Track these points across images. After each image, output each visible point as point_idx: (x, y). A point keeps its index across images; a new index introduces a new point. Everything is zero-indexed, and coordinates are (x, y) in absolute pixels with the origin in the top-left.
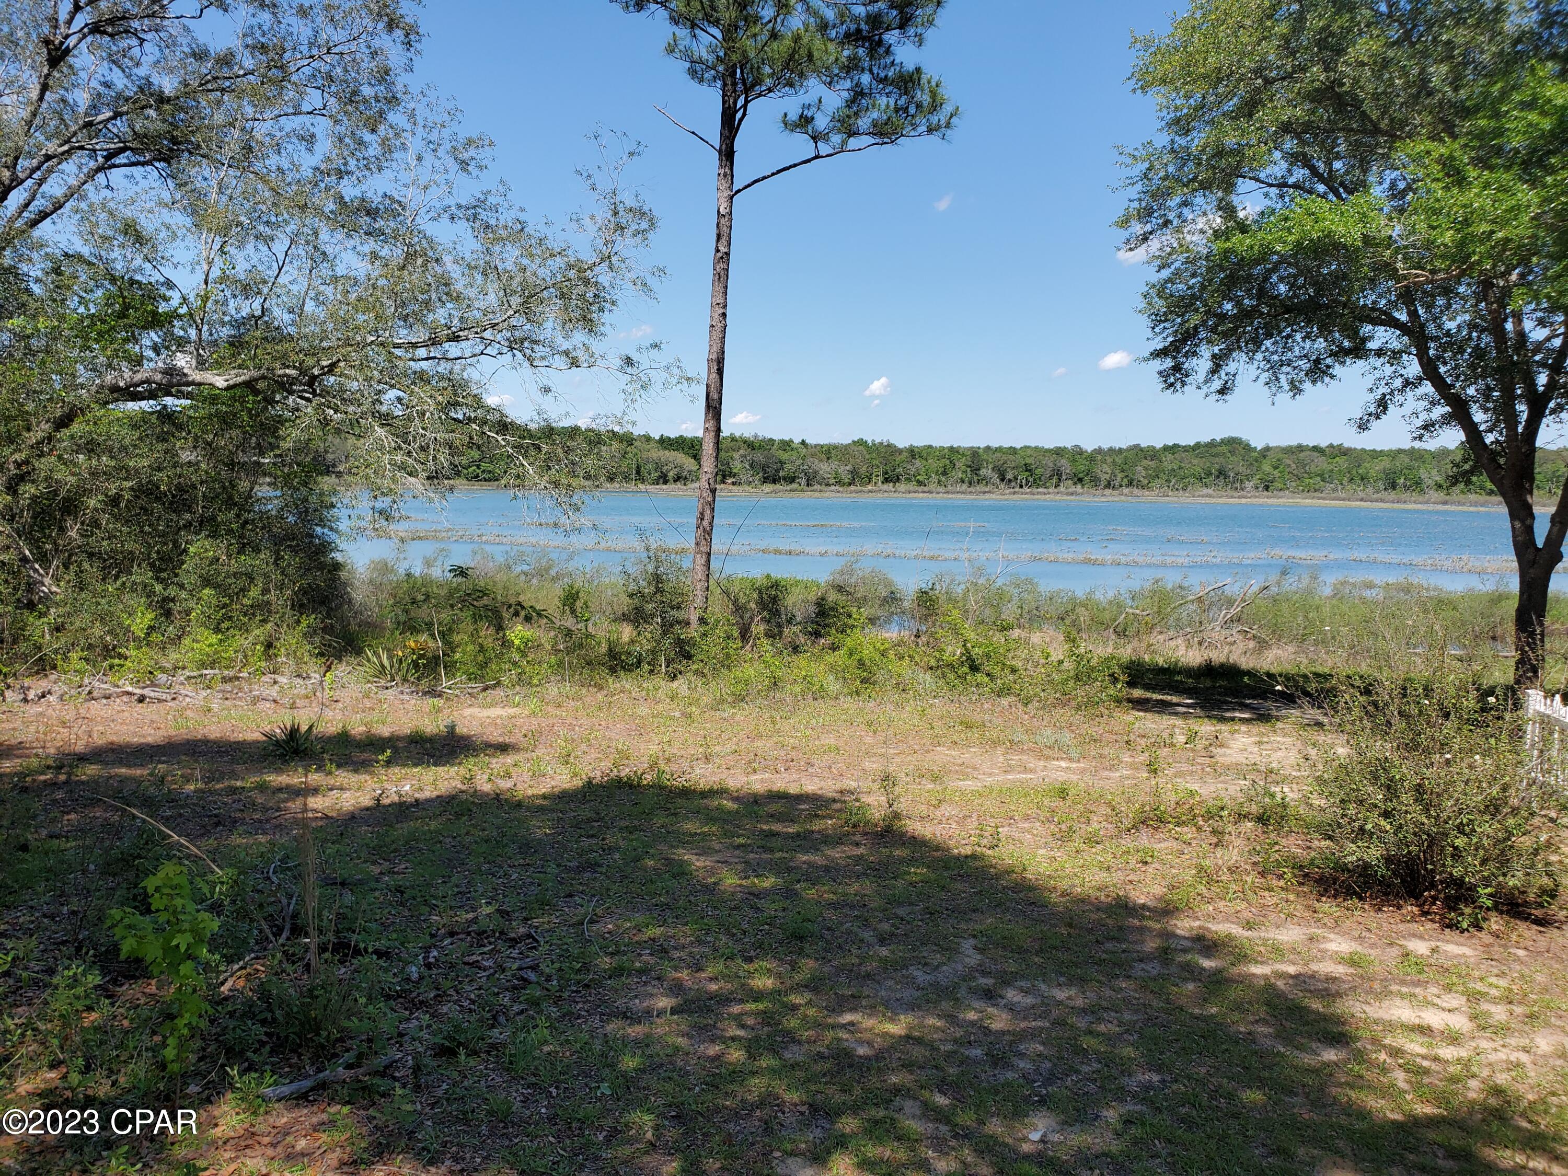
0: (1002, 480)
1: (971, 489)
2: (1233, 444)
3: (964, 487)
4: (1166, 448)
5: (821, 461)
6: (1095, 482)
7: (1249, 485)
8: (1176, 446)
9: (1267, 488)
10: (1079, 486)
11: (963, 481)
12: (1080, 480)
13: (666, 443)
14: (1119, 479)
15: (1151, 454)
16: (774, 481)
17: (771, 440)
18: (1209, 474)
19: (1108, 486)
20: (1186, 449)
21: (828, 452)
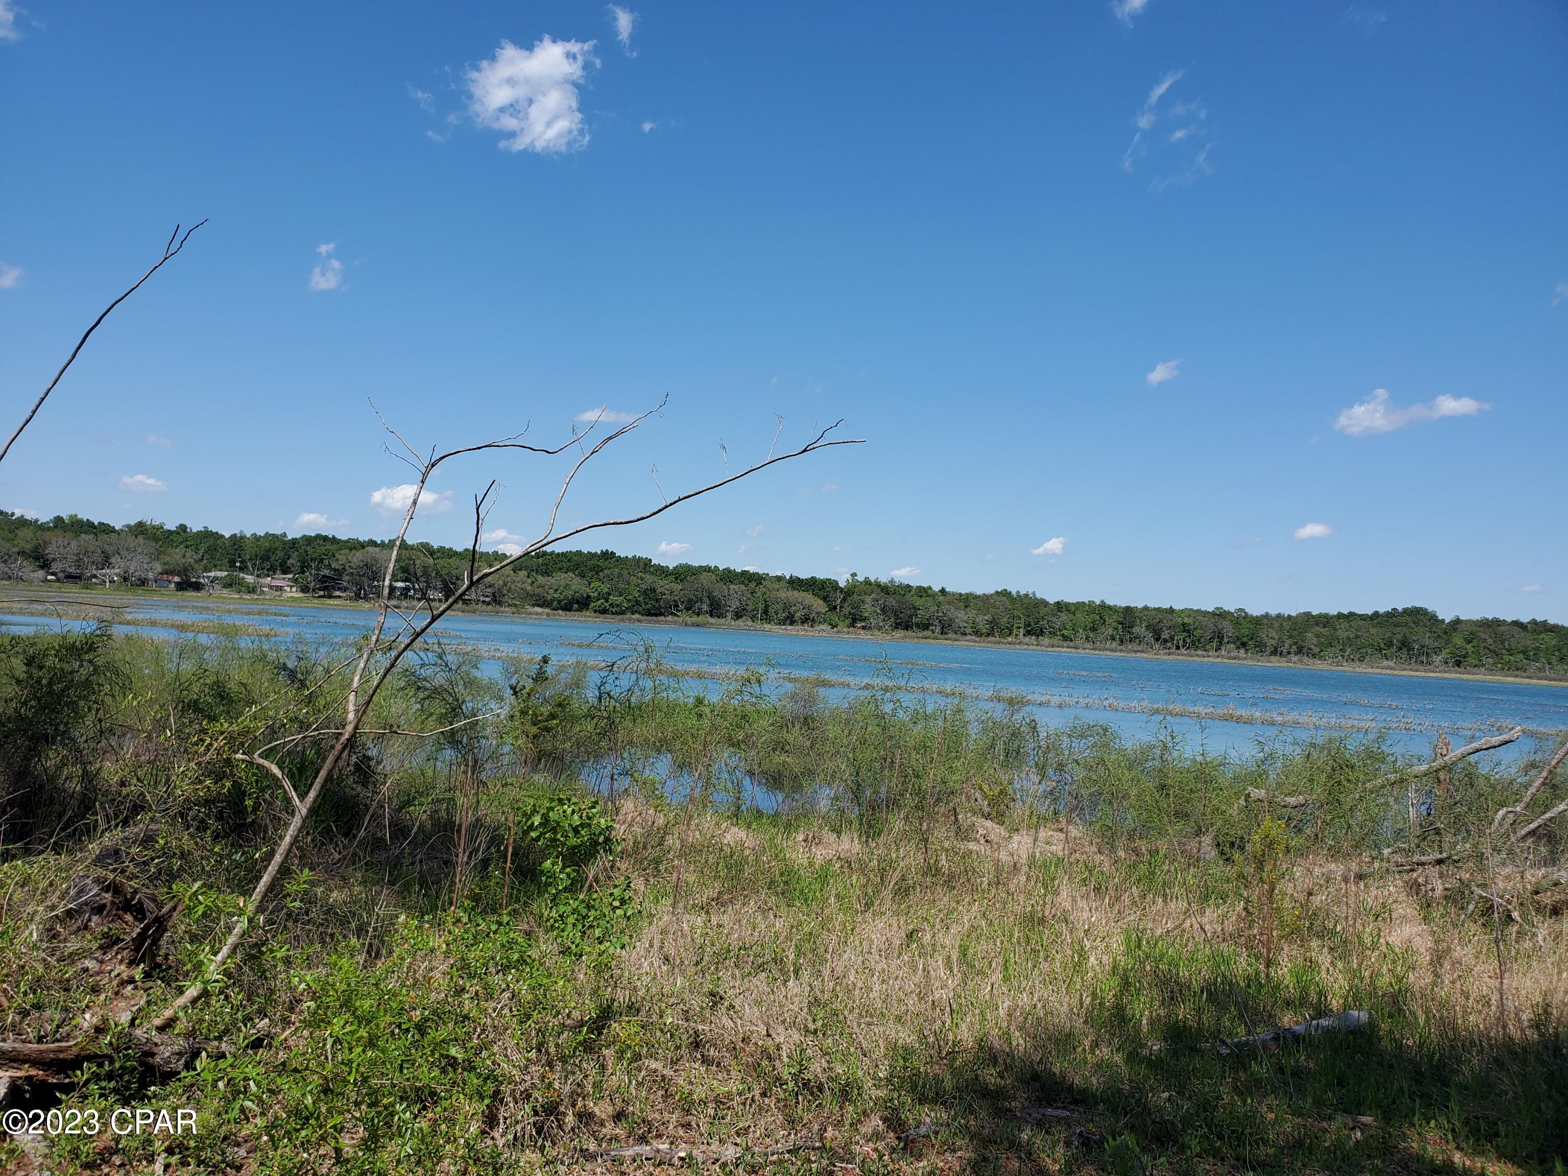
0: (1157, 640)
1: (1122, 647)
2: (1417, 615)
3: (1115, 645)
4: (1340, 616)
5: (957, 608)
6: (1260, 647)
7: (1438, 659)
8: (1352, 614)
9: (1458, 663)
10: (1242, 651)
11: (1113, 638)
12: (1244, 645)
13: (796, 583)
14: (1287, 646)
15: (1324, 620)
16: (907, 628)
17: (908, 586)
18: (1389, 644)
19: (1274, 652)
20: (1363, 617)
21: (966, 600)
